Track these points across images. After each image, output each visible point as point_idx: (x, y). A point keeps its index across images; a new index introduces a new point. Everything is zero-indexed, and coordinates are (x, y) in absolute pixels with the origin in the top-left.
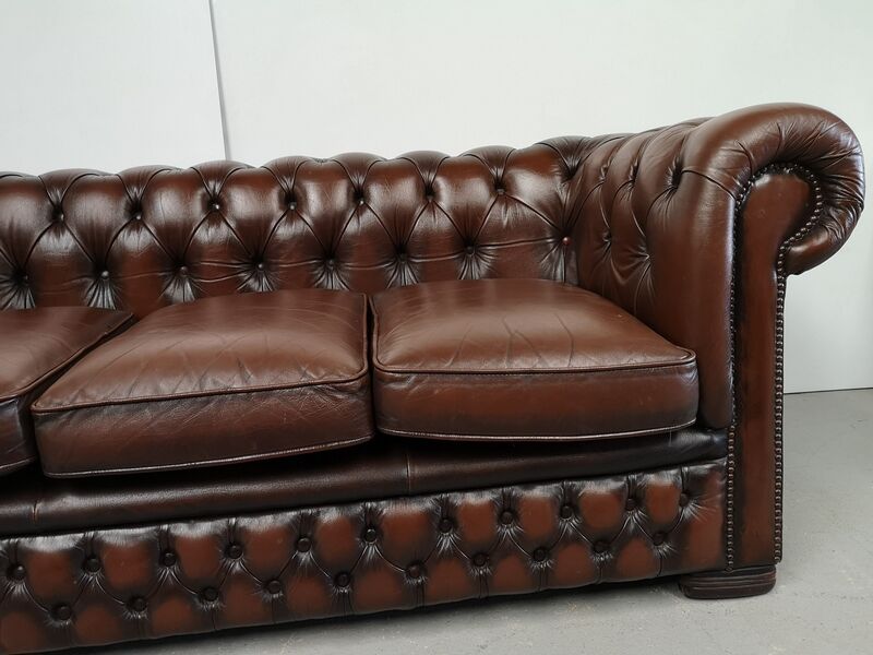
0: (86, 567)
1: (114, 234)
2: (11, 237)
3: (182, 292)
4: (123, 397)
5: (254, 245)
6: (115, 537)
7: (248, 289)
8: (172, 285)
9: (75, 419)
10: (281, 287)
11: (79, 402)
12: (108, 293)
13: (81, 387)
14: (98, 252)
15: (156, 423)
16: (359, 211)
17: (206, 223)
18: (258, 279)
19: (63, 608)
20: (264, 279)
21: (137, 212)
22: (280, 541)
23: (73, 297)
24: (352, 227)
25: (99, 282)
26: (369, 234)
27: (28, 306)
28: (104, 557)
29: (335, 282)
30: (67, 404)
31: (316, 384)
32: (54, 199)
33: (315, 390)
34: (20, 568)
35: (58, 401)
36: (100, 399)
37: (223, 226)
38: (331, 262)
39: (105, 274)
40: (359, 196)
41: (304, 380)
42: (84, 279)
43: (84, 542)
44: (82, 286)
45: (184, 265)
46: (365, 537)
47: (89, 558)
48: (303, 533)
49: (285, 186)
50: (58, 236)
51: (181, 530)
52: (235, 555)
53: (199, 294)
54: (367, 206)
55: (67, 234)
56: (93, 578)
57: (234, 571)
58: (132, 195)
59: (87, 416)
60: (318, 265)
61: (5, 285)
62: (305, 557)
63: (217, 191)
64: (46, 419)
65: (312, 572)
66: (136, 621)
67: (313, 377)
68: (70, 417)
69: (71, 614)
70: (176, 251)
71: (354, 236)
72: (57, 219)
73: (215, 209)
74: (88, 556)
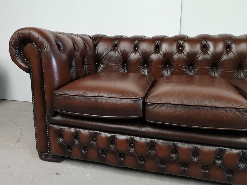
0: (150, 149)
1: (150, 54)
2: (124, 53)
3: (167, 73)
4: (172, 102)
5: (191, 61)
6: (160, 142)
7: (187, 74)
8: (164, 71)
9: (158, 107)
10: (197, 74)
11: (159, 102)
12: (146, 71)
13: (159, 97)
14: (145, 60)
15: (182, 112)
16: (228, 53)
17: (177, 53)
18: (190, 71)
19: (142, 158)
20: (192, 71)
21: (158, 48)
22: (212, 155)
23: (137, 71)
24: (225, 57)
25: (144, 68)
26: (230, 60)
27: (125, 72)
28: (157, 147)
29: (216, 74)
30: (155, 102)
31: (236, 108)
32: (135, 43)
33: (237, 110)
34: (132, 144)
35: (153, 100)
36: (165, 102)
37: (182, 54)
38: (214, 68)
39: (145, 65)
40: (228, 47)
41: (233, 106)
42: (141, 66)
43: (151, 142)
44: (140, 68)
45: (168, 65)
46: (240, 161)
47: (151, 146)
48: (220, 155)
49: (203, 43)
50: (135, 54)
51: (180, 145)
52: (195, 156)
53: (172, 74)
54: (230, 50)
55: (138, 53)
56: (152, 152)
57: (194, 161)
58: (157, 43)
59: (161, 106)
60: (211, 69)
61: (120, 66)
62: (219, 162)
63: (182, 43)
64: (150, 105)
65: (220, 167)
66: (162, 167)
67: (236, 106)
68: (156, 106)
69: (144, 160)
70: (167, 61)
71: (225, 60)
72: (136, 49)
73: (180, 49)
74: (152, 146)
